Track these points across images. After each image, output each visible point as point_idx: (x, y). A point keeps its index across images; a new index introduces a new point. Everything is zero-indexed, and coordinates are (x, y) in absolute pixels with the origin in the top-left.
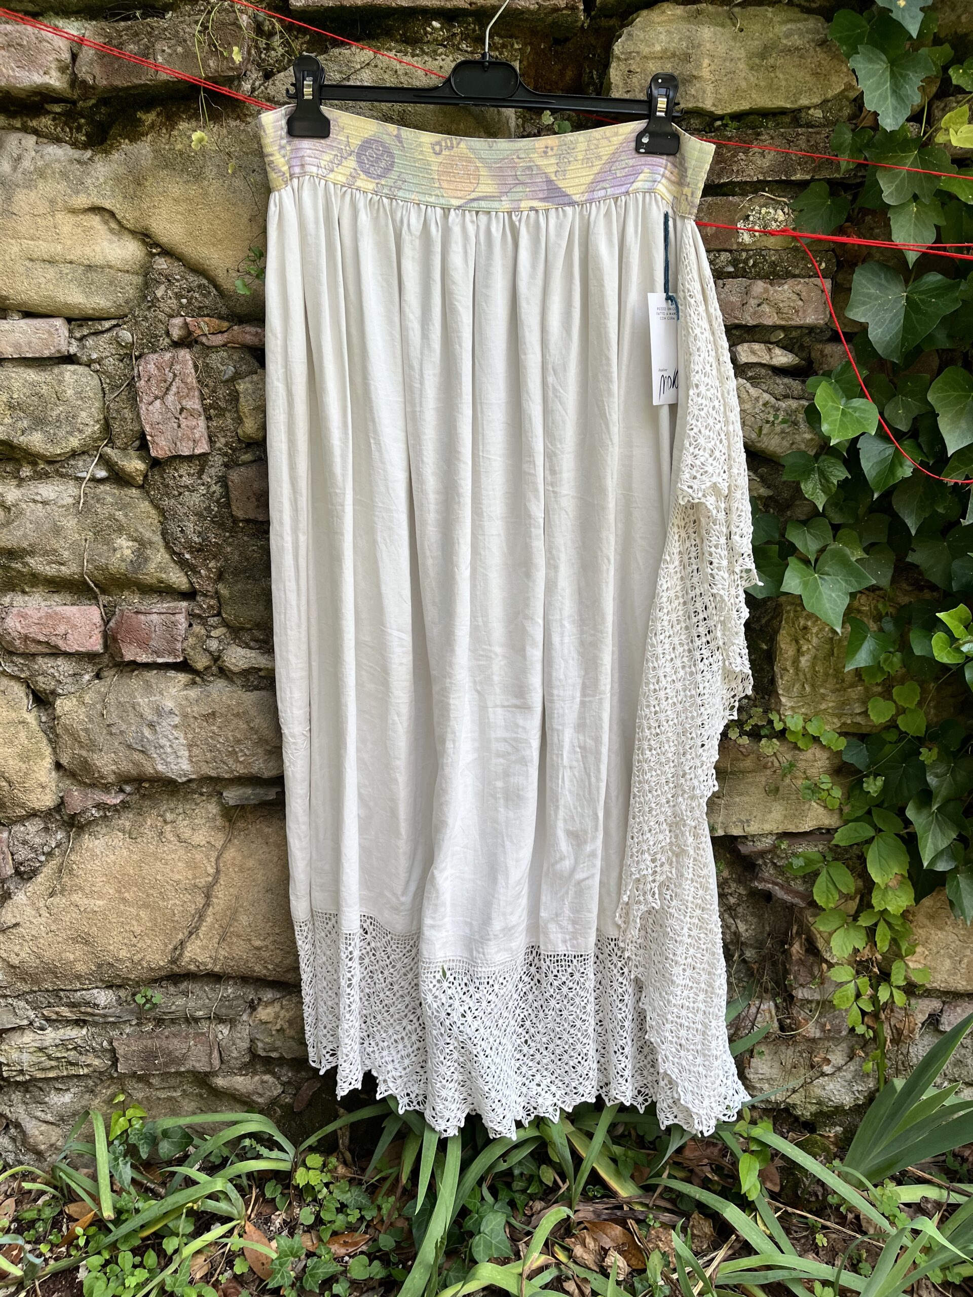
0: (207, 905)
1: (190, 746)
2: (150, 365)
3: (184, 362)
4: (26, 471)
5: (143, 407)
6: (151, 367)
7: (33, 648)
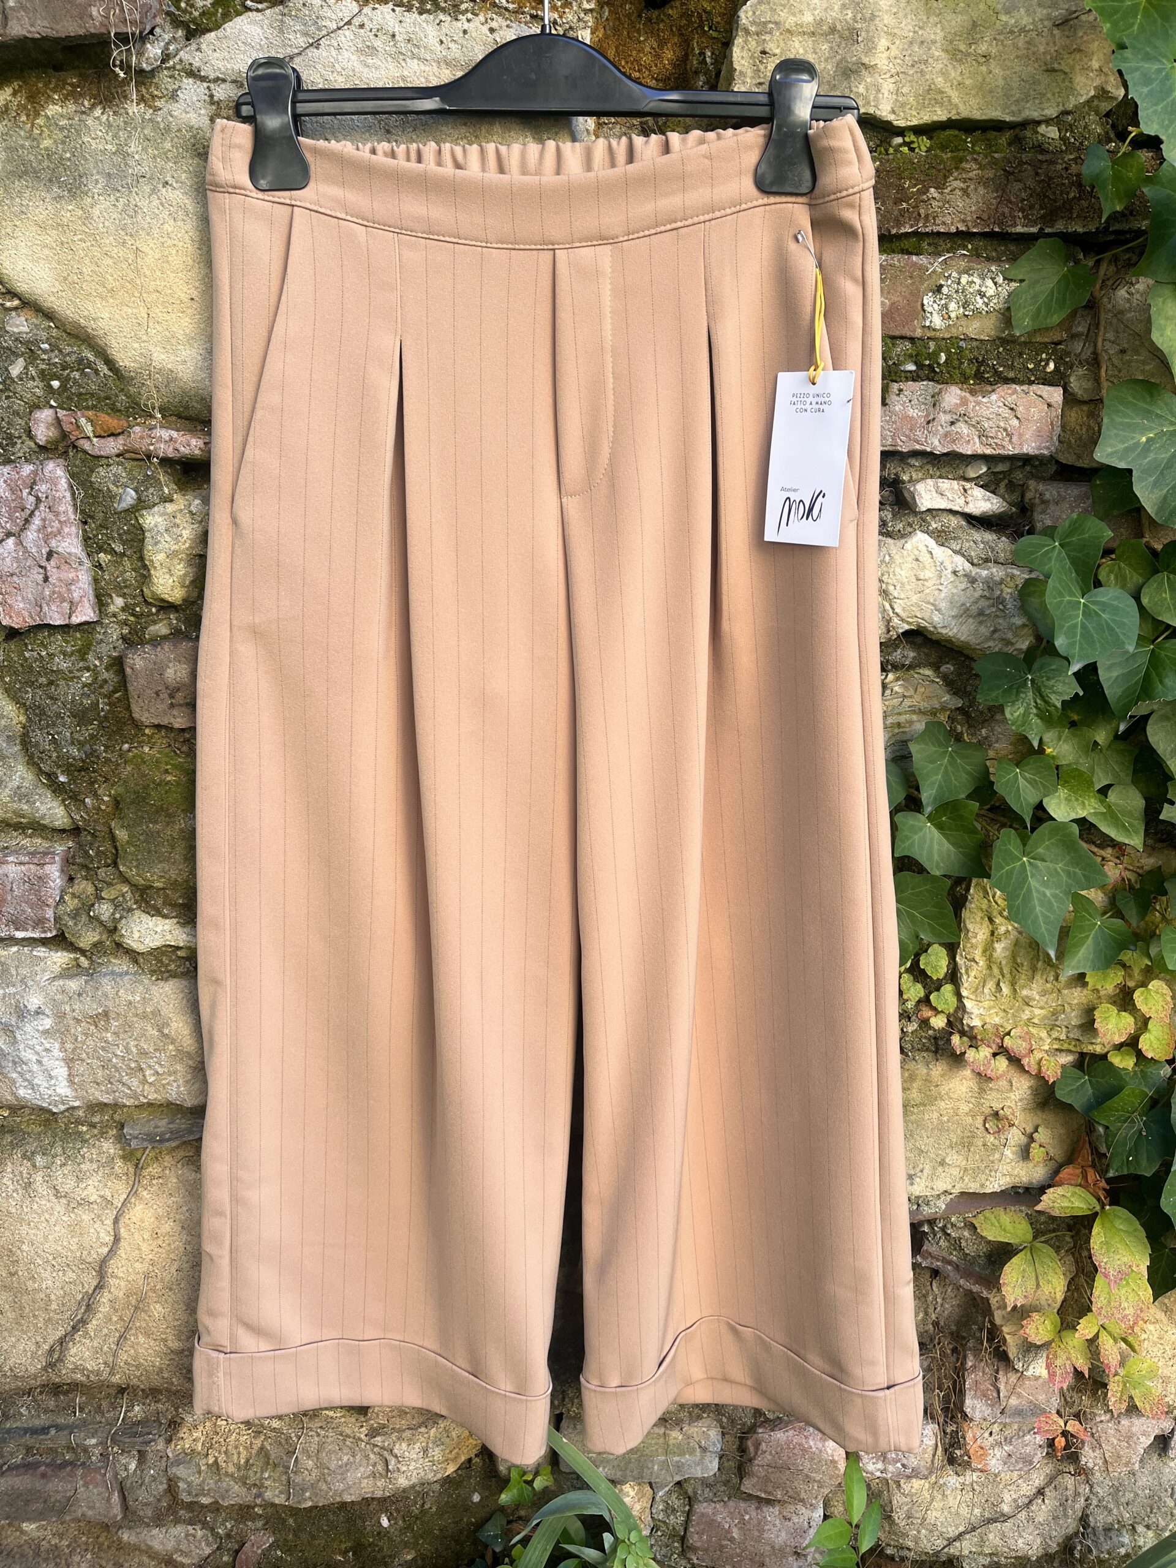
3: (54, 482)
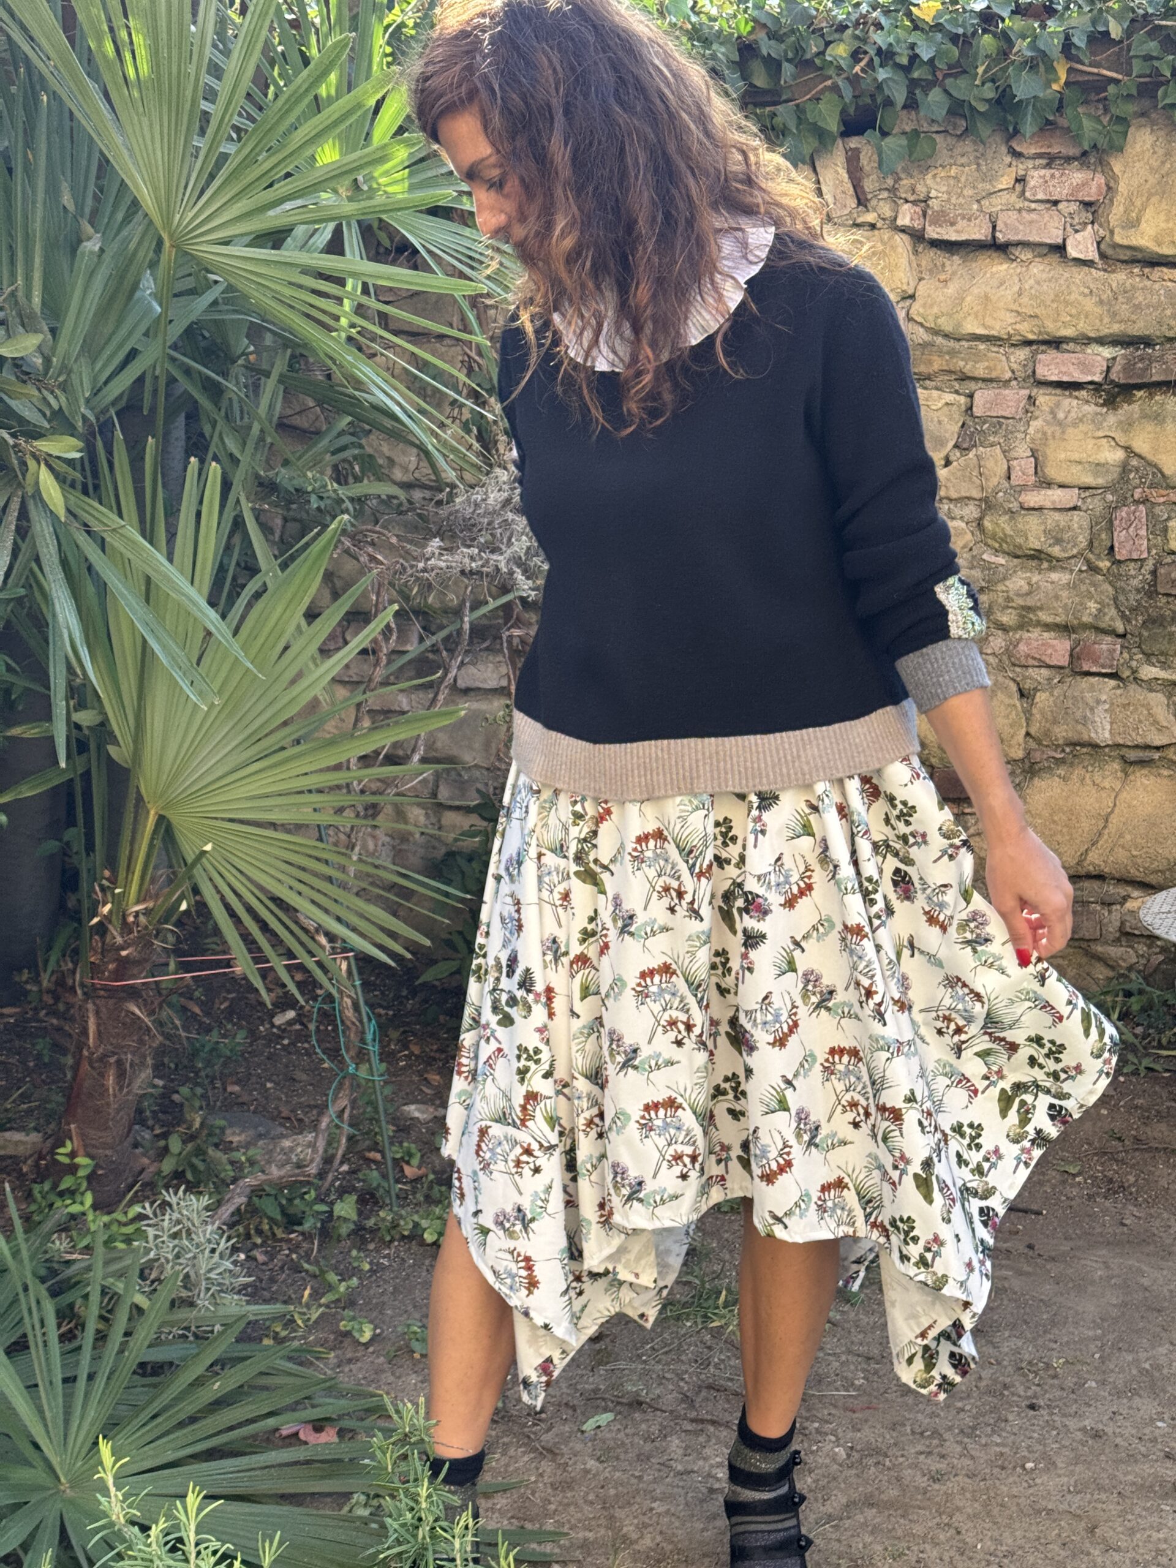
0: (1105, 827)
1: (1111, 723)
2: (1123, 513)
4: (1045, 565)
5: (1116, 534)
6: (1124, 514)
7: (1031, 662)
